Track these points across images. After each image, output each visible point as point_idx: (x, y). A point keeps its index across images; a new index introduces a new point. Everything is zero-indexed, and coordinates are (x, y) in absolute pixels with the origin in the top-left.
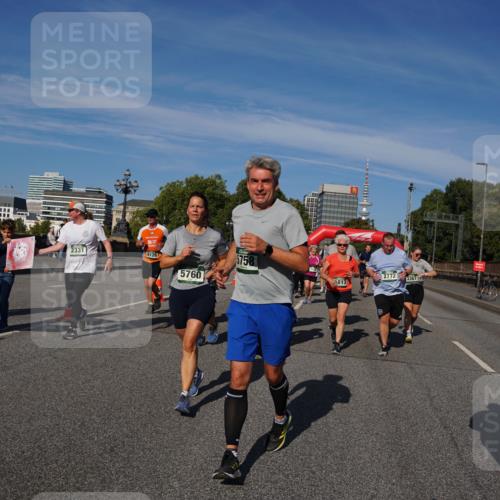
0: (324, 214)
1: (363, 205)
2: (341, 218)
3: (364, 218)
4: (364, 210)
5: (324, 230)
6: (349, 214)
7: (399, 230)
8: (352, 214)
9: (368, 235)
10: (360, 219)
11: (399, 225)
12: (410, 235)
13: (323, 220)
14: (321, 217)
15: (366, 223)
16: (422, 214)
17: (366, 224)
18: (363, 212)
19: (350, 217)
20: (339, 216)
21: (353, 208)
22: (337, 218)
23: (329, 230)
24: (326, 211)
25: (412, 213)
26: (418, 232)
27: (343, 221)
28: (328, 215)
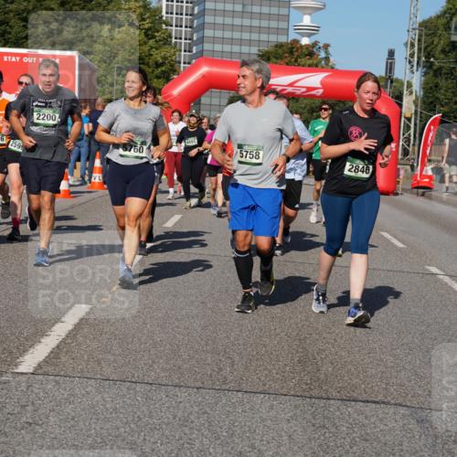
0: (208, 33)
1: (304, 9)
2: (250, 43)
3: (305, 41)
4: (307, 20)
5: (204, 70)
6: (269, 30)
7: (390, 67)
8: (278, 31)
9: (313, 81)
10: (296, 42)
11: (391, 54)
12: (417, 80)
13: (207, 46)
14: (201, 40)
15: (310, 52)
16: (447, 27)
17: (311, 54)
18: (302, 25)
19: (273, 38)
20: (246, 36)
21: (279, 17)
22: (241, 42)
23: (216, 70)
24: (214, 26)
25: (424, 25)
26: (438, 72)
27: (254, 50)
28: (219, 34)
